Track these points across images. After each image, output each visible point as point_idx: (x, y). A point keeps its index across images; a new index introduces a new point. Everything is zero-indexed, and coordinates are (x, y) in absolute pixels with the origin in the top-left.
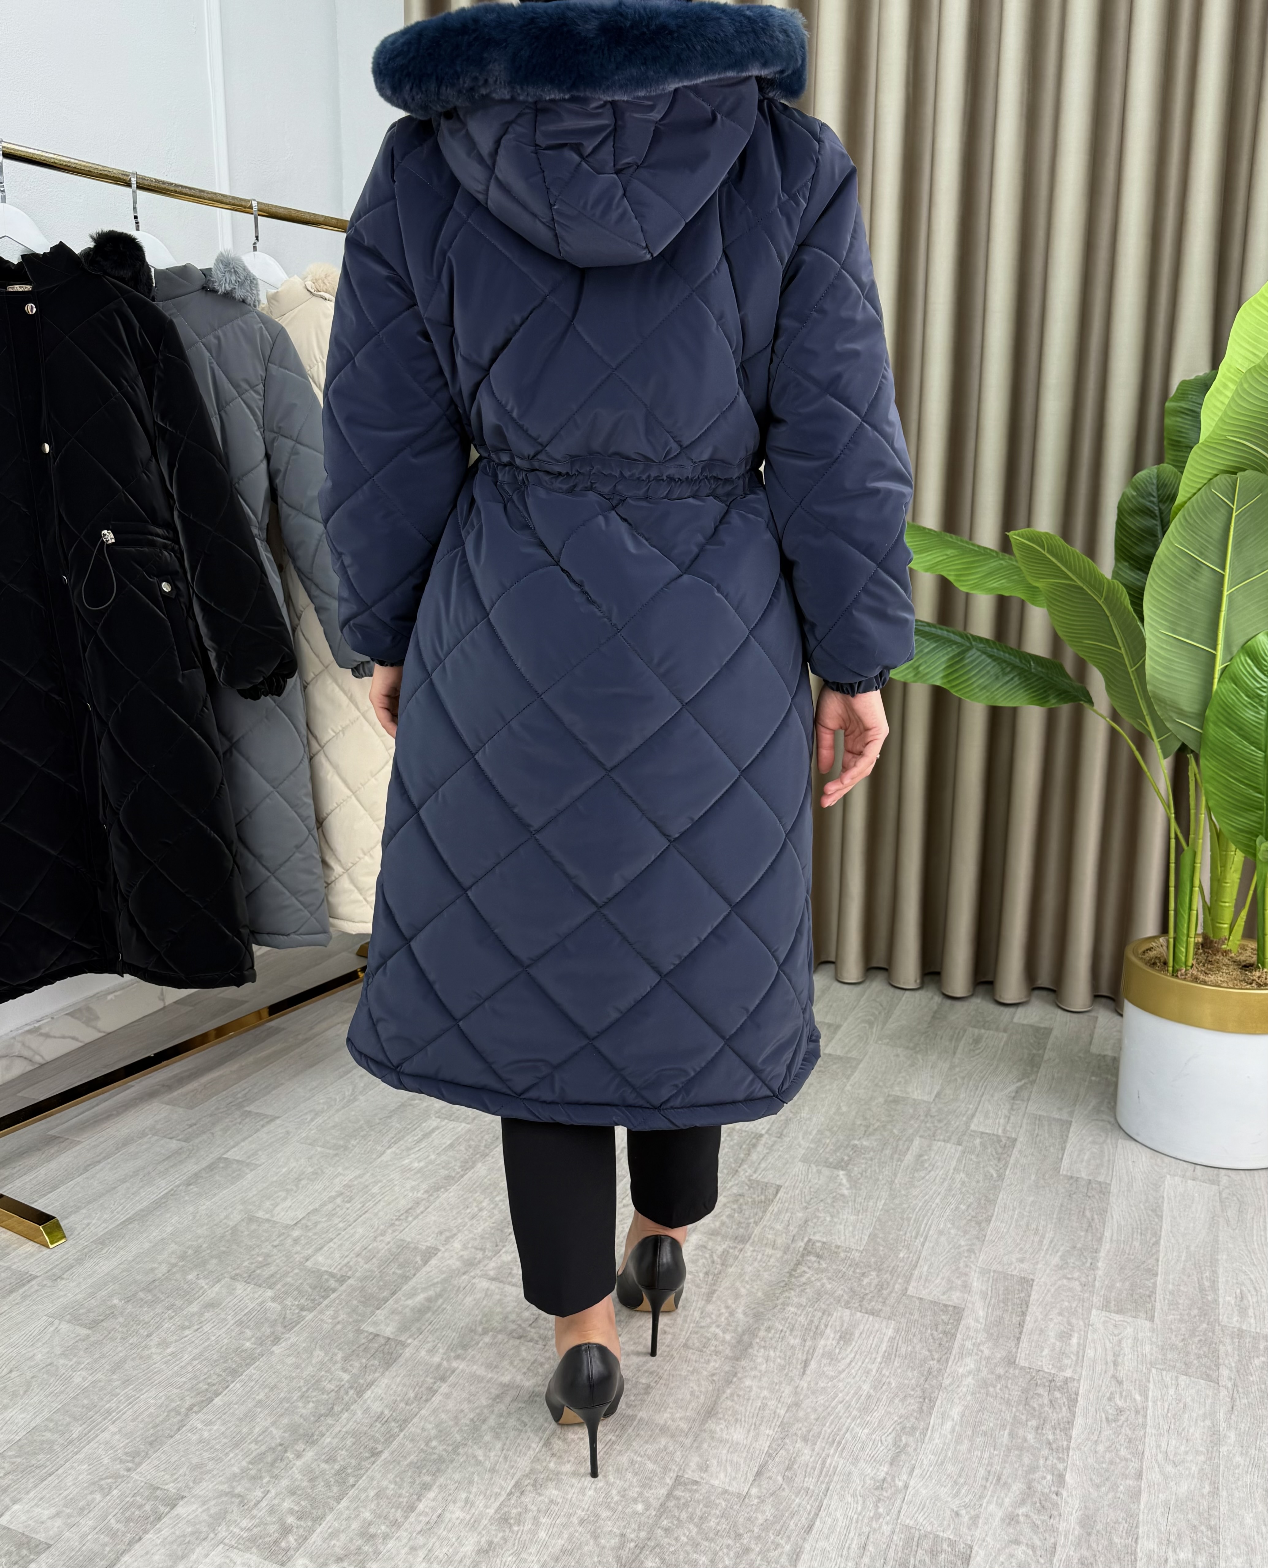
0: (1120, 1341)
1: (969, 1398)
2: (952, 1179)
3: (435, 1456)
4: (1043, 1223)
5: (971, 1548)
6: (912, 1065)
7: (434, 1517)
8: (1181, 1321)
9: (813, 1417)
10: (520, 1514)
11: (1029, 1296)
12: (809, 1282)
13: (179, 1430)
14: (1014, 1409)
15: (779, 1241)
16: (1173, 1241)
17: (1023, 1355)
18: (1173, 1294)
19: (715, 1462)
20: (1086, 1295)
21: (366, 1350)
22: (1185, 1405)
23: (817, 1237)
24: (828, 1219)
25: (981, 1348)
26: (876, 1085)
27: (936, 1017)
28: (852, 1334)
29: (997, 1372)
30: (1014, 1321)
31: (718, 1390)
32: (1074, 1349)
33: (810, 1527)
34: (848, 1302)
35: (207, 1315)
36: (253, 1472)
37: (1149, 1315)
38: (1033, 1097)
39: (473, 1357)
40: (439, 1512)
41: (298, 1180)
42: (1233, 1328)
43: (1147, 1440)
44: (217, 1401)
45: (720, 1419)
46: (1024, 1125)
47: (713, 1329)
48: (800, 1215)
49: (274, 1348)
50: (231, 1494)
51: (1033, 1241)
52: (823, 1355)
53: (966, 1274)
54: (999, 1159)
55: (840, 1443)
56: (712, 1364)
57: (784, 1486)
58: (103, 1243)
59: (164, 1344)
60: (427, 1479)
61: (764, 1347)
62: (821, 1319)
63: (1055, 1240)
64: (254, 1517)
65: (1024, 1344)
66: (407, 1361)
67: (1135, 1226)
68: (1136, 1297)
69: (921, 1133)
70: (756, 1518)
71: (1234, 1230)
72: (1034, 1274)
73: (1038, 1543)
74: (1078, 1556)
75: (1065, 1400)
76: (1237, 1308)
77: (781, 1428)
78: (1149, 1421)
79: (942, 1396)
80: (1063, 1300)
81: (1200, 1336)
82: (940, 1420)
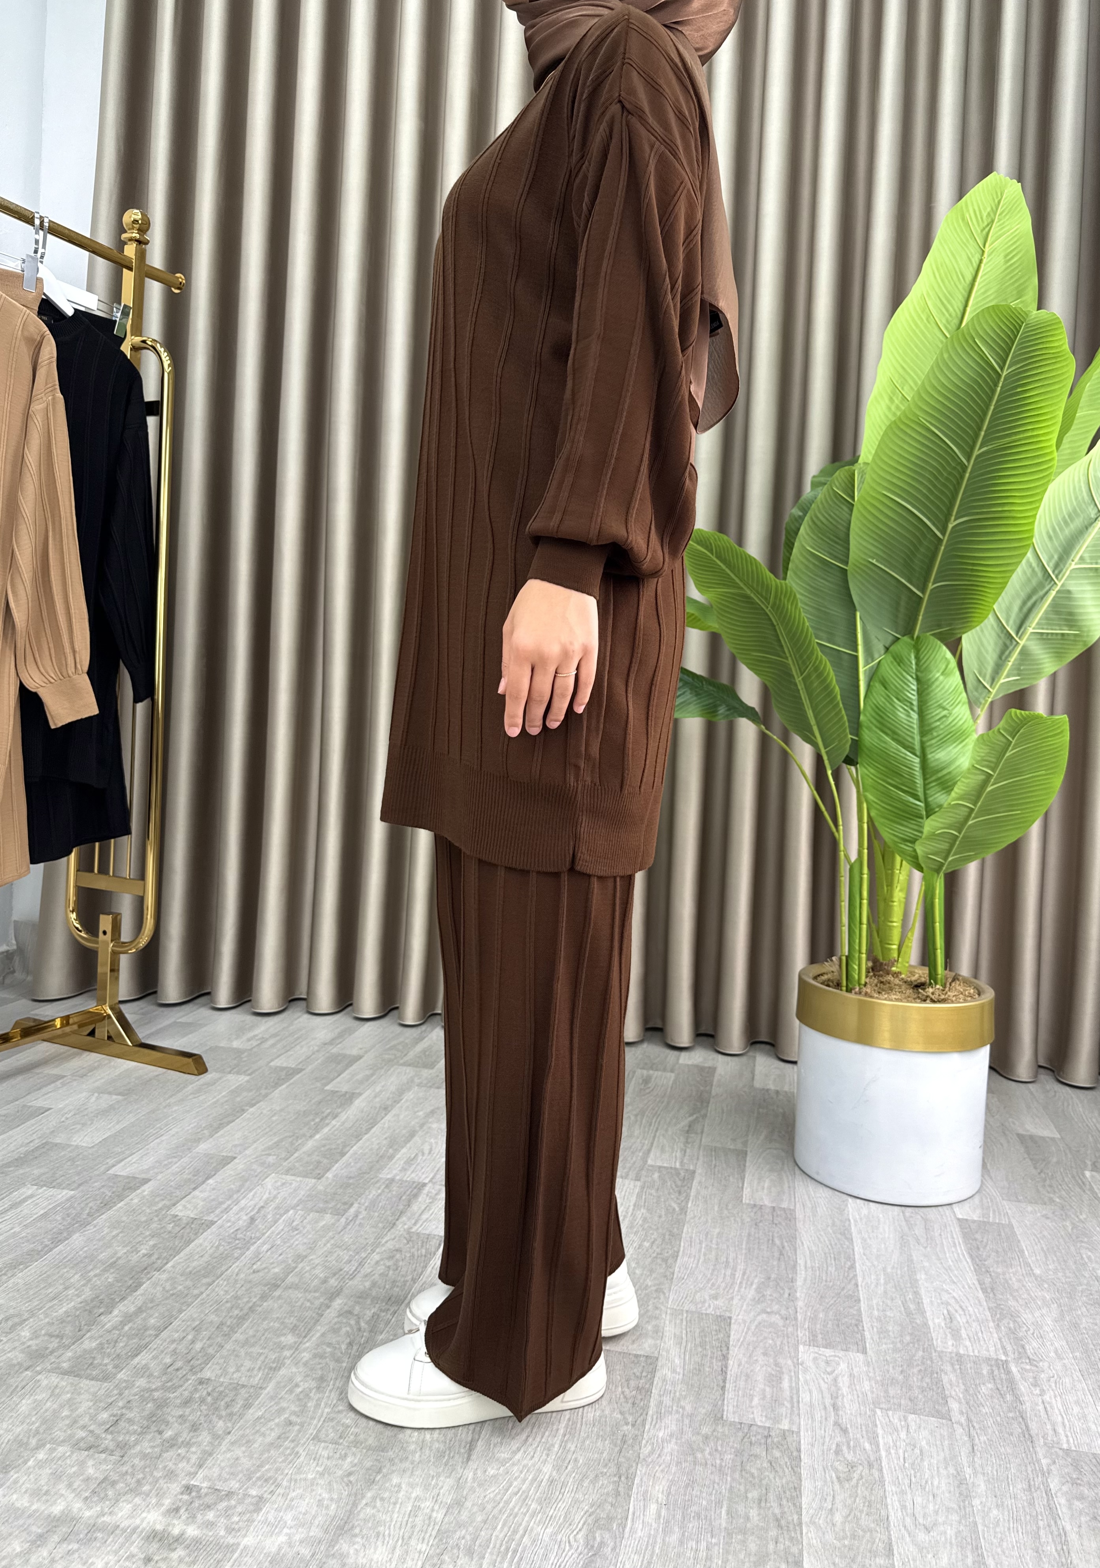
0: (835, 1380)
1: (674, 1469)
2: (633, 1215)
4: (732, 1255)
8: (895, 1350)
9: (479, 1519)
11: (729, 1337)
14: (729, 1479)
16: (869, 1264)
17: (731, 1408)
18: (880, 1321)
20: (790, 1329)
22: (921, 1451)
25: (682, 1403)
29: (703, 1432)
30: (715, 1367)
31: (356, 1494)
32: (787, 1393)
37: (860, 1347)
38: (706, 1129)
39: (16, 1482)
42: (951, 1353)
43: (889, 1500)
45: (356, 1536)
46: (700, 1158)
51: (725, 1275)
53: (656, 1318)
54: (679, 1193)
55: (515, 1551)
56: (349, 1460)
63: (748, 1272)
65: (730, 1395)
67: (827, 1251)
68: (842, 1327)
71: (925, 1248)
72: (730, 1311)
75: (787, 1460)
76: (949, 1330)
77: (437, 1540)
78: (887, 1478)
79: (641, 1470)
80: (765, 1338)
81: (918, 1365)
82: (642, 1504)
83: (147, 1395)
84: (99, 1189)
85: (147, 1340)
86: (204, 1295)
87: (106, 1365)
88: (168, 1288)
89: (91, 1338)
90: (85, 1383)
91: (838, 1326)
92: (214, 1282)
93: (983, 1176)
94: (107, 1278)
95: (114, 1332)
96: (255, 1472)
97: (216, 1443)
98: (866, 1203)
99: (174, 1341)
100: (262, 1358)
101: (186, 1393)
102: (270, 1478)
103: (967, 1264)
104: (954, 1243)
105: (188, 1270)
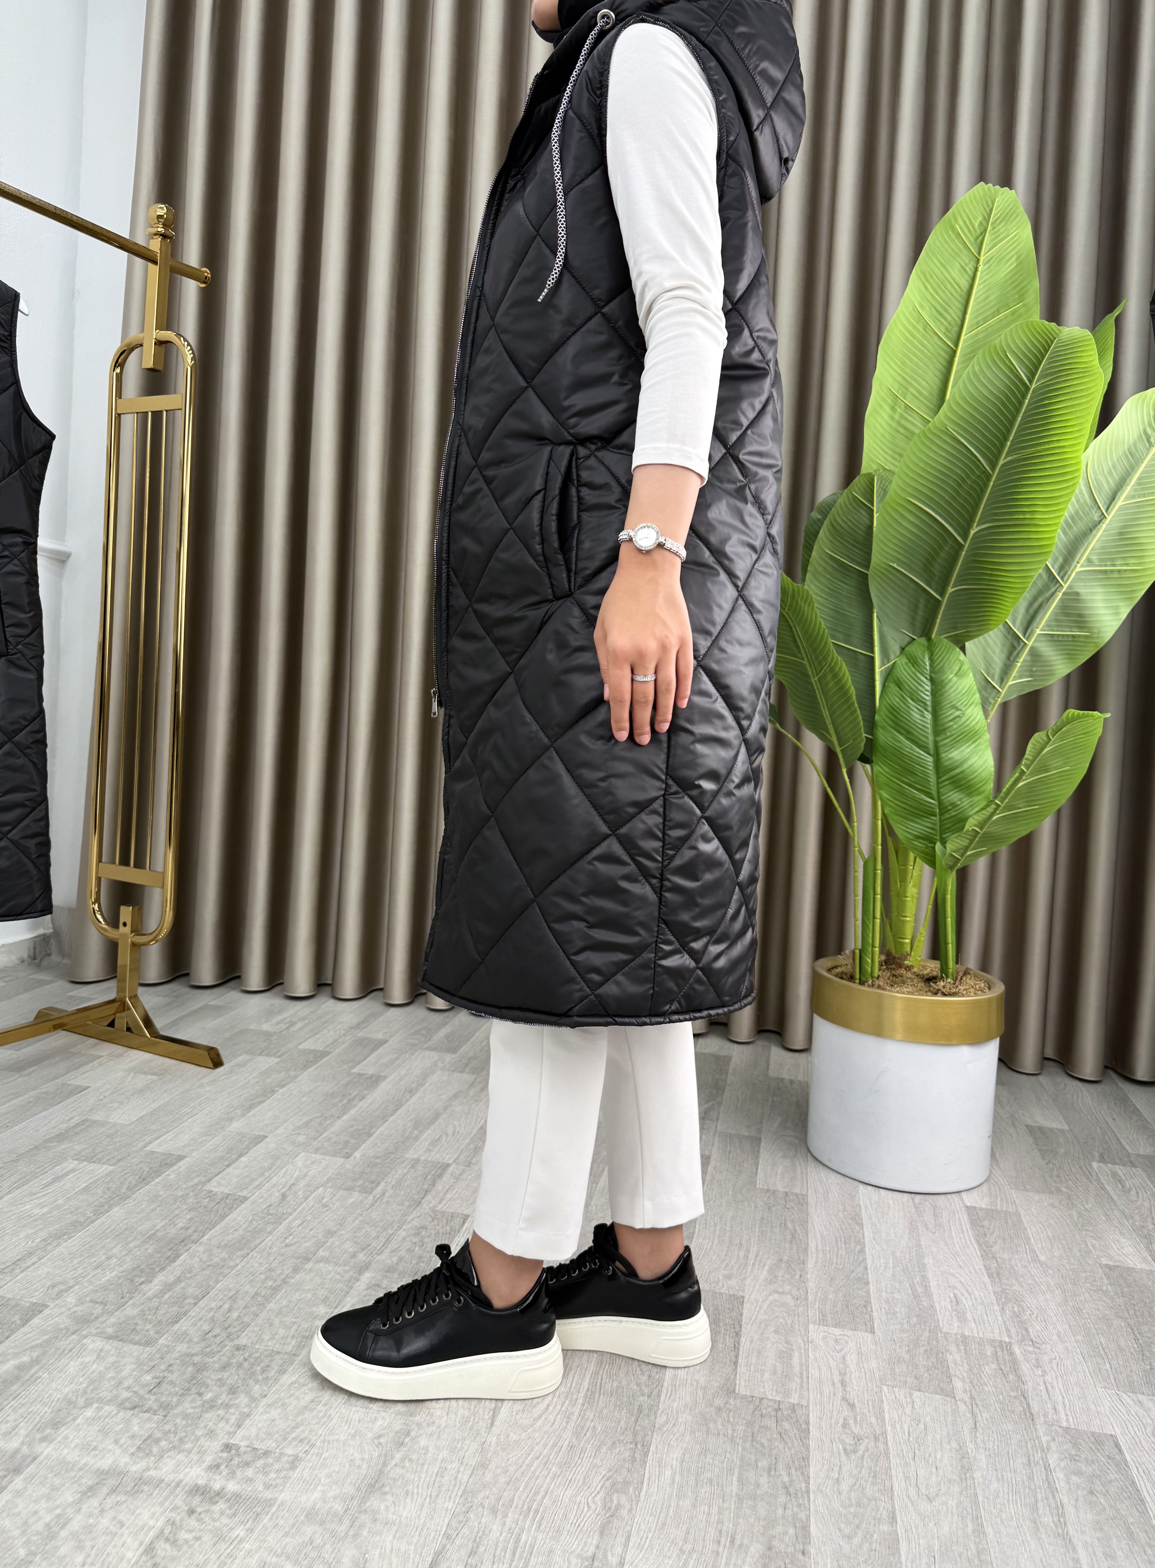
0: (844, 1357)
1: (687, 1438)
4: (745, 1237)
8: (902, 1330)
9: (503, 1479)
11: (742, 1315)
14: (740, 1448)
16: (877, 1247)
17: (743, 1382)
18: (889, 1303)
20: (801, 1309)
22: (925, 1426)
25: (696, 1377)
29: (716, 1404)
31: (386, 1456)
32: (797, 1369)
37: (869, 1328)
38: (723, 1117)
39: (66, 1438)
42: (956, 1334)
43: (893, 1472)
45: (386, 1493)
46: (717, 1145)
51: (738, 1255)
55: (537, 1511)
56: (379, 1423)
63: (761, 1253)
65: (742, 1368)
67: (837, 1235)
68: (851, 1308)
71: (934, 1234)
72: (743, 1291)
75: (796, 1431)
76: (955, 1313)
77: (463, 1498)
78: (891, 1449)
79: (656, 1438)
80: (777, 1317)
81: (924, 1345)
82: (657, 1469)
83: (187, 1359)
84: (138, 1165)
85: (187, 1308)
86: (239, 1267)
87: (148, 1331)
88: (205, 1258)
89: (134, 1305)
90: (128, 1348)
91: (847, 1306)
92: (248, 1254)
93: (992, 1166)
94: (146, 1249)
95: (154, 1300)
96: (288, 1433)
97: (253, 1406)
98: (877, 1189)
99: (211, 1309)
100: (295, 1327)
101: (224, 1359)
102: (305, 1439)
103: (974, 1249)
104: (962, 1230)
105: (223, 1243)
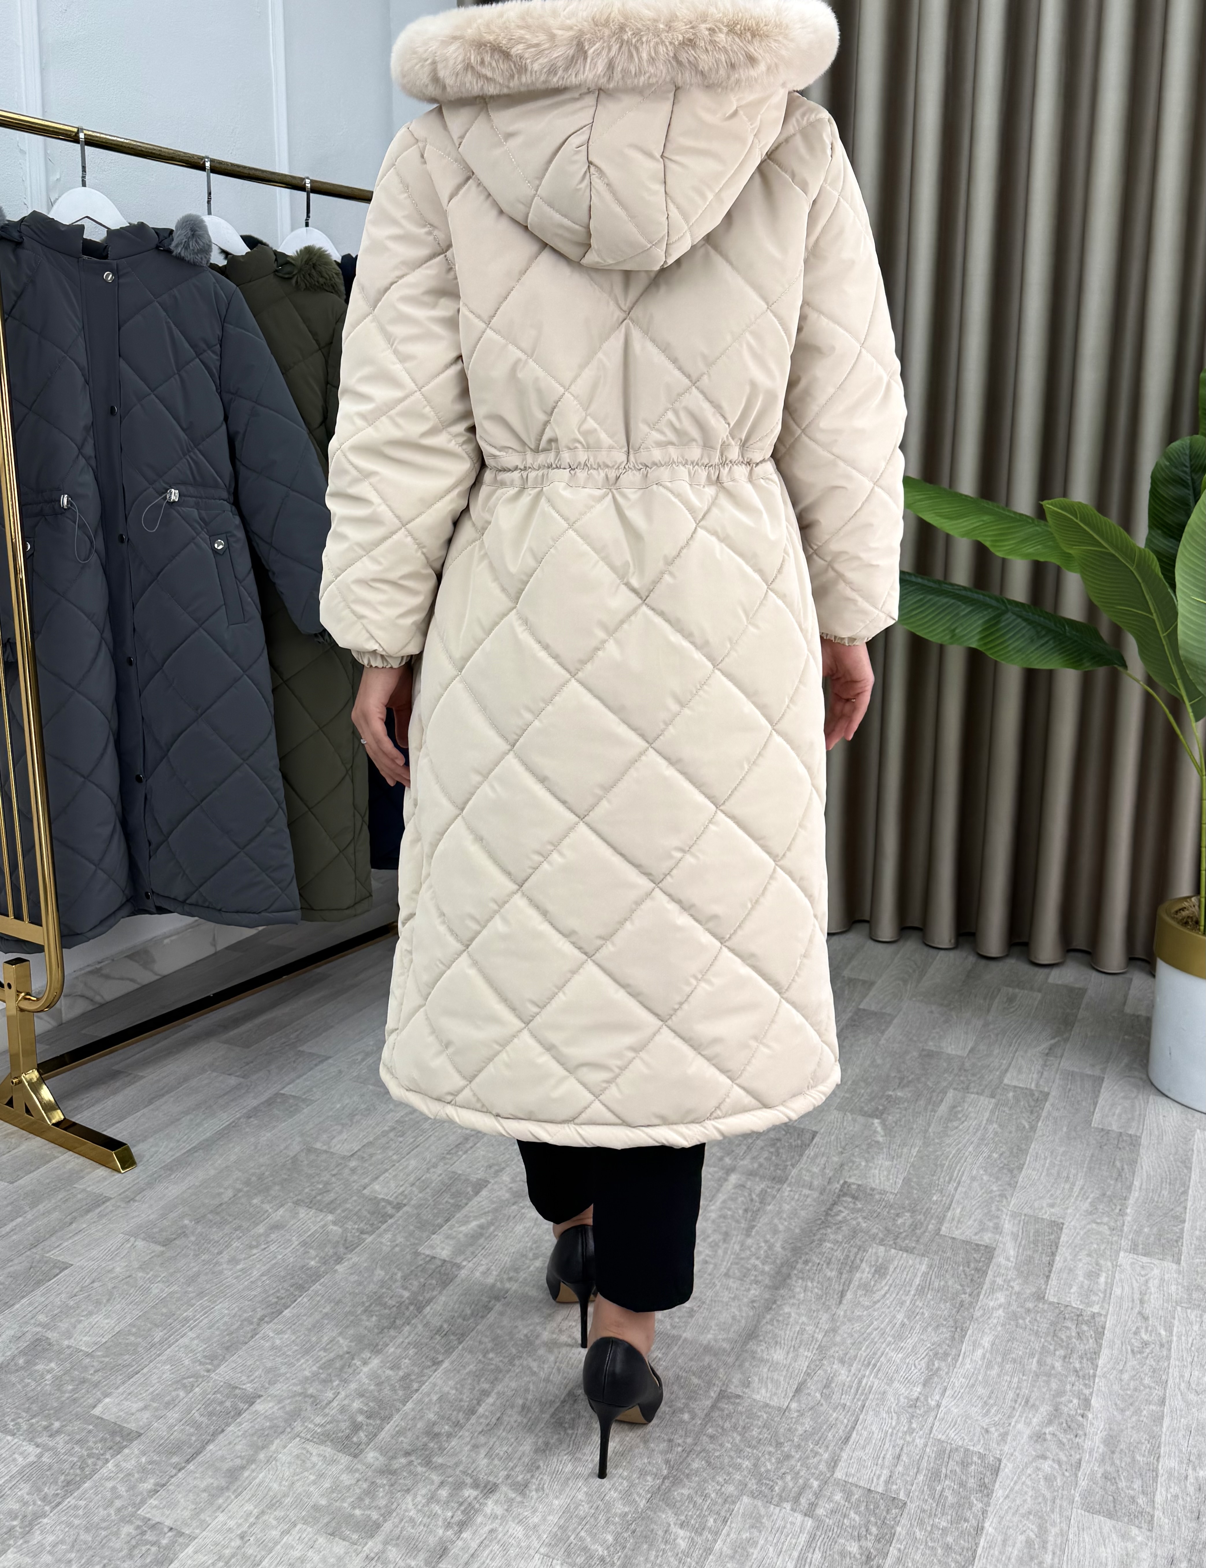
0: (1147, 1281)
1: (999, 1328)
2: (985, 1129)
3: (492, 1367)
4: (1073, 1171)
5: (1000, 1461)
6: (946, 1022)
7: (494, 1420)
9: (849, 1341)
10: (573, 1419)
11: (1060, 1238)
12: (845, 1221)
13: (252, 1337)
14: (1043, 1340)
15: (816, 1183)
16: (1201, 1191)
17: (1053, 1292)
18: (1200, 1239)
19: (756, 1379)
20: (1115, 1238)
21: (424, 1270)
23: (852, 1180)
24: (863, 1164)
25: (1012, 1284)
26: (911, 1040)
27: (970, 976)
28: (887, 1268)
29: (1027, 1306)
30: (1044, 1260)
31: (759, 1316)
32: (1102, 1287)
33: (847, 1439)
34: (882, 1240)
35: (273, 1236)
36: (323, 1376)
37: (1176, 1258)
38: (1066, 1054)
40: (498, 1415)
41: (352, 1116)
43: (1171, 1370)
44: (287, 1313)
45: (761, 1341)
46: (1057, 1081)
47: (753, 1261)
48: (836, 1159)
49: (337, 1267)
50: (304, 1395)
51: (1064, 1188)
52: (859, 1287)
53: (998, 1217)
54: (1032, 1112)
55: (875, 1365)
56: (752, 1292)
57: (822, 1401)
58: (171, 1169)
59: (233, 1261)
60: (486, 1386)
61: (802, 1278)
62: (857, 1254)
63: (1086, 1187)
64: (327, 1415)
65: (1053, 1282)
66: (463, 1281)
67: (1165, 1176)
68: (1163, 1241)
69: (955, 1086)
70: (796, 1429)
72: (1064, 1218)
73: (1064, 1458)
74: (1101, 1471)
75: (1093, 1333)
77: (819, 1351)
78: (1173, 1354)
79: (973, 1326)
80: (1093, 1243)
82: (972, 1348)
91: (1160, 1240)
